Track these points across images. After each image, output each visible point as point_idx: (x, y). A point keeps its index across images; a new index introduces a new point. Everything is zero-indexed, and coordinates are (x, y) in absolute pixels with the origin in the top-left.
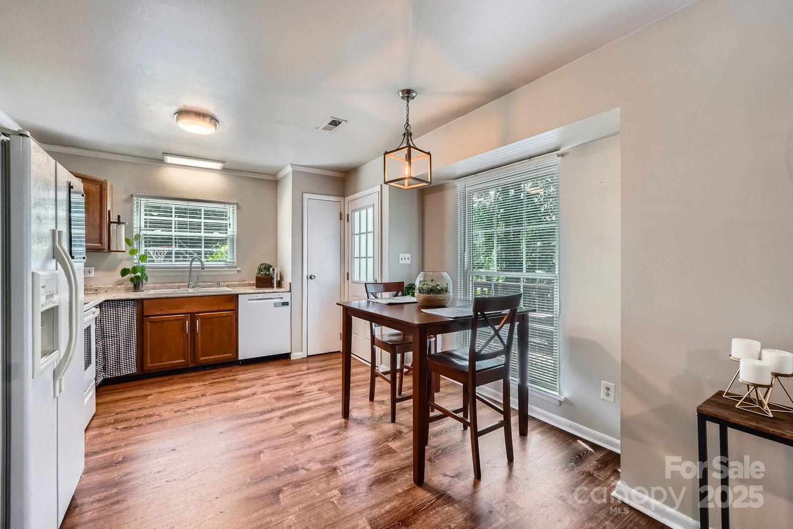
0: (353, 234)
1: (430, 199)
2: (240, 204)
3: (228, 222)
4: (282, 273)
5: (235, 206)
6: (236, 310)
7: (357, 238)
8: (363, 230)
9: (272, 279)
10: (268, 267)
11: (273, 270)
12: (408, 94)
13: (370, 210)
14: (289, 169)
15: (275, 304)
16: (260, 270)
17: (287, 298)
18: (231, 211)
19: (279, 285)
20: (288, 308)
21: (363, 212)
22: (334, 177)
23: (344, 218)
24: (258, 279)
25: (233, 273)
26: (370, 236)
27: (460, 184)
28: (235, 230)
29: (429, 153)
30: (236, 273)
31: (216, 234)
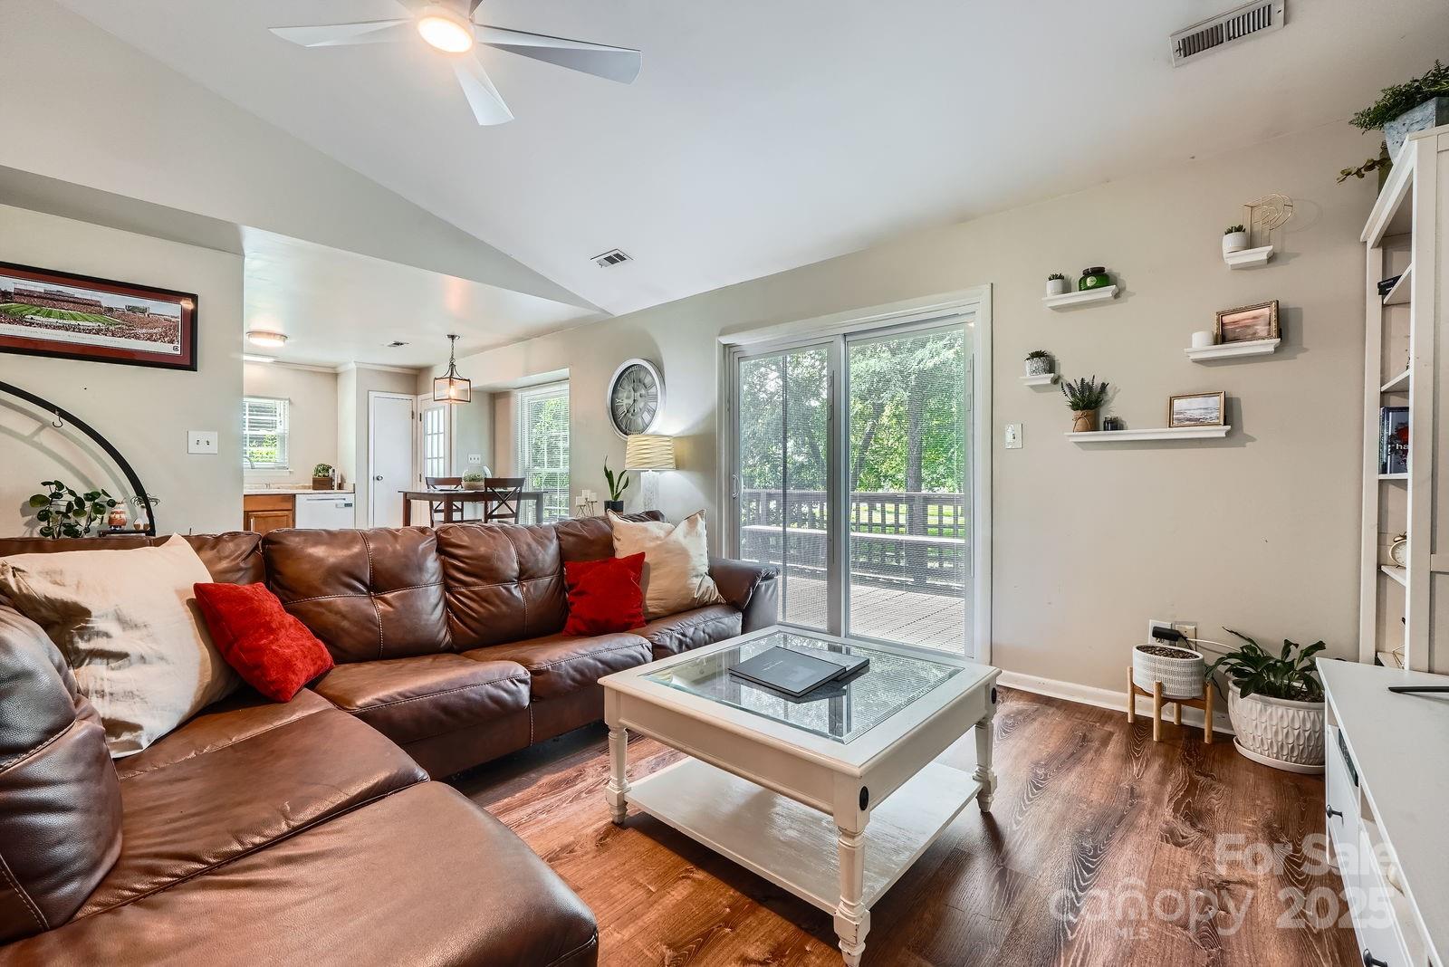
0: (426, 434)
1: (500, 403)
2: (292, 400)
3: (278, 419)
4: (344, 475)
5: (287, 402)
6: (293, 510)
7: (429, 438)
8: (435, 431)
9: (332, 480)
10: (327, 469)
11: (334, 471)
12: (453, 337)
13: (441, 412)
14: (353, 366)
15: (336, 505)
16: (317, 471)
17: (350, 498)
18: (281, 406)
19: (340, 487)
20: (351, 510)
21: (435, 413)
22: (405, 374)
23: (416, 416)
24: (315, 481)
25: (285, 475)
26: (442, 436)
27: (519, 394)
28: (287, 428)
29: (469, 380)
30: (288, 474)
31: (262, 432)
